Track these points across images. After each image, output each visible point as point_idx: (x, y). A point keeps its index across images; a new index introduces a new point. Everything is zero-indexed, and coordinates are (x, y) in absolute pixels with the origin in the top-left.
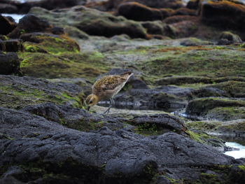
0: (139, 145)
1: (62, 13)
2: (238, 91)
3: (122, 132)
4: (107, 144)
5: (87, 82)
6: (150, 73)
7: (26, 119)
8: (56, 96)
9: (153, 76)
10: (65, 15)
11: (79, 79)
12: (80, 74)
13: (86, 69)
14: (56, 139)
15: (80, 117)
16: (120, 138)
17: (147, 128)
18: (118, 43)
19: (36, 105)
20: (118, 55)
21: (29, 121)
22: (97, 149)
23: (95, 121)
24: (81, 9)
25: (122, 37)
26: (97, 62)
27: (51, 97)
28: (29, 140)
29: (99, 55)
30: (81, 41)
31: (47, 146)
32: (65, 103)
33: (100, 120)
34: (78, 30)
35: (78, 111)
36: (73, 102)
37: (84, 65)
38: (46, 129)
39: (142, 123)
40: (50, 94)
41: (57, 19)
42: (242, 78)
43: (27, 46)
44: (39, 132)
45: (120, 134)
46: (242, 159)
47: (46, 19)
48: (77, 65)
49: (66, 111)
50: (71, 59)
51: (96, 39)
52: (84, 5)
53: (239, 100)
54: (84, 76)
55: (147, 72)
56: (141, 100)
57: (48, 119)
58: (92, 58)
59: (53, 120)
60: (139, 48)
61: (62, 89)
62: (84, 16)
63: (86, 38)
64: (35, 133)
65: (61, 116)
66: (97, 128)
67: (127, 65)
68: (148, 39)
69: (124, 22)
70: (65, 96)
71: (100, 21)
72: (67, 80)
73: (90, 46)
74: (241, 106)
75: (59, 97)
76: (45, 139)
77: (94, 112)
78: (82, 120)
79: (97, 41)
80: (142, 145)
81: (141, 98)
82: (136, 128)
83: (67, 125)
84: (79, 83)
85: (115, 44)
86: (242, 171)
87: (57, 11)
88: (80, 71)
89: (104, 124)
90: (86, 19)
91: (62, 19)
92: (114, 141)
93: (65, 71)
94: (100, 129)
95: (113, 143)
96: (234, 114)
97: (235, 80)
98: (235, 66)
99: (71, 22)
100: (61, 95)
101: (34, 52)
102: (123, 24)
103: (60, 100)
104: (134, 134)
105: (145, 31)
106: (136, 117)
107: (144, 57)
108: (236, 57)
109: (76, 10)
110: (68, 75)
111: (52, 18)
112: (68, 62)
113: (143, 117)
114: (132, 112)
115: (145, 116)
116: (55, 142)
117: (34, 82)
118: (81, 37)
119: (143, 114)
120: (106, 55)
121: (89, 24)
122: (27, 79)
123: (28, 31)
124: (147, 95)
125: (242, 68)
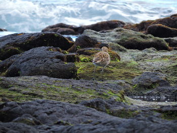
0: (164, 127)
1: (107, 33)
3: (152, 118)
4: (142, 127)
5: (126, 82)
6: (172, 75)
7: (82, 111)
8: (104, 93)
9: (174, 77)
10: (109, 35)
11: (120, 81)
12: (121, 77)
13: (125, 73)
14: (104, 124)
15: (122, 108)
16: (151, 122)
17: (171, 115)
18: (148, 54)
19: (89, 100)
20: (148, 62)
21: (84, 112)
22: (134, 131)
23: (133, 111)
24: (120, 30)
25: (151, 49)
26: (132, 68)
27: (100, 94)
28: (85, 126)
29: (134, 63)
30: (121, 53)
31: (98, 130)
32: (110, 98)
33: (136, 110)
34: (119, 45)
35: (119, 103)
36: (116, 98)
37: (124, 71)
38: (97, 117)
39: (166, 112)
40: (99, 92)
41: (104, 38)
43: (82, 57)
44: (92, 120)
45: (151, 119)
47: (95, 38)
48: (119, 70)
49: (111, 104)
50: (114, 66)
51: (132, 51)
52: (123, 27)
54: (123, 78)
55: (170, 74)
56: (166, 95)
57: (98, 110)
58: (129, 65)
59: (102, 111)
60: (164, 57)
61: (108, 88)
62: (123, 35)
63: (125, 51)
64: (89, 120)
65: (108, 107)
66: (134, 115)
67: (155, 69)
68: (170, 50)
69: (152, 39)
70: (111, 93)
71: (134, 38)
72: (111, 82)
73: (128, 56)
75: (106, 94)
76: (96, 124)
77: (132, 104)
78: (122, 110)
79: (133, 53)
80: (167, 127)
81: (166, 93)
82: (162, 115)
83: (112, 114)
84: (121, 84)
85: (146, 55)
87: (103, 32)
88: (120, 75)
89: (139, 113)
90: (124, 37)
91: (107, 37)
92: (146, 124)
93: (110, 75)
94: (136, 116)
95: (146, 126)
99: (113, 39)
100: (107, 92)
101: (87, 62)
102: (151, 40)
103: (107, 96)
104: (161, 119)
105: (167, 45)
106: (162, 107)
107: (167, 63)
109: (117, 31)
110: (112, 78)
111: (99, 37)
112: (112, 68)
113: (167, 106)
114: (160, 103)
115: (169, 106)
116: (103, 126)
117: (88, 84)
118: (121, 50)
119: (167, 105)
120: (139, 62)
121: (126, 41)
122: (82, 82)
123: (82, 47)
124: (170, 91)
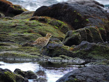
2: (4, 39)
42: (5, 33)
46: (6, 69)
53: (4, 43)
74: (5, 45)
86: (6, 74)
96: (2, 49)
97: (2, 34)
98: (2, 28)
108: (3, 23)
125: (5, 28)
